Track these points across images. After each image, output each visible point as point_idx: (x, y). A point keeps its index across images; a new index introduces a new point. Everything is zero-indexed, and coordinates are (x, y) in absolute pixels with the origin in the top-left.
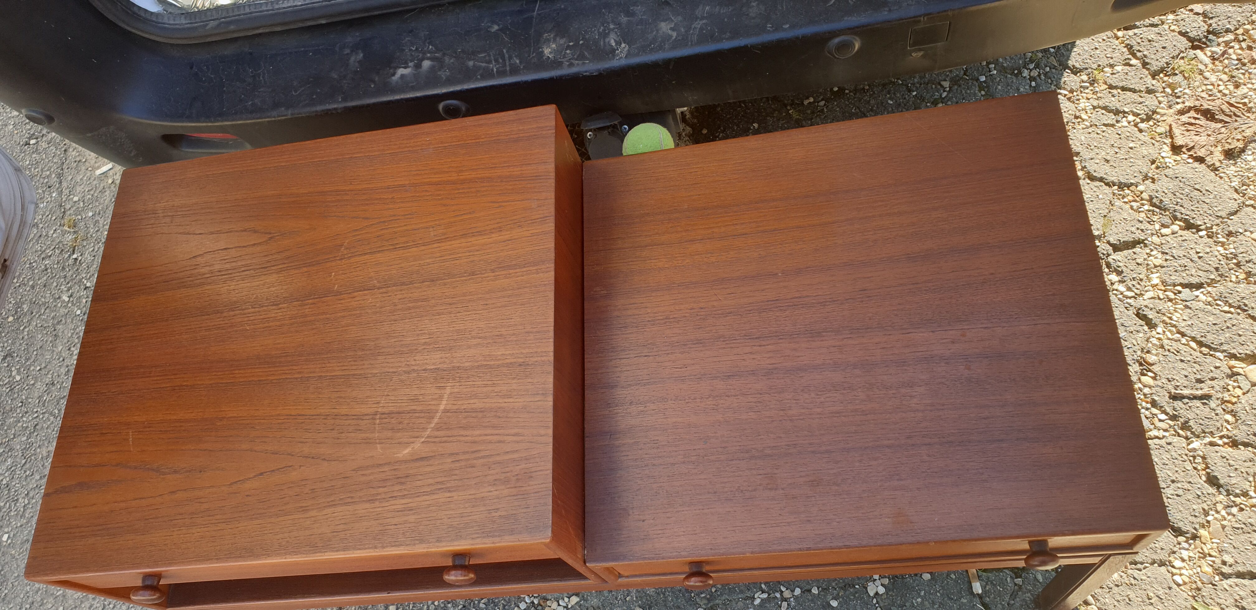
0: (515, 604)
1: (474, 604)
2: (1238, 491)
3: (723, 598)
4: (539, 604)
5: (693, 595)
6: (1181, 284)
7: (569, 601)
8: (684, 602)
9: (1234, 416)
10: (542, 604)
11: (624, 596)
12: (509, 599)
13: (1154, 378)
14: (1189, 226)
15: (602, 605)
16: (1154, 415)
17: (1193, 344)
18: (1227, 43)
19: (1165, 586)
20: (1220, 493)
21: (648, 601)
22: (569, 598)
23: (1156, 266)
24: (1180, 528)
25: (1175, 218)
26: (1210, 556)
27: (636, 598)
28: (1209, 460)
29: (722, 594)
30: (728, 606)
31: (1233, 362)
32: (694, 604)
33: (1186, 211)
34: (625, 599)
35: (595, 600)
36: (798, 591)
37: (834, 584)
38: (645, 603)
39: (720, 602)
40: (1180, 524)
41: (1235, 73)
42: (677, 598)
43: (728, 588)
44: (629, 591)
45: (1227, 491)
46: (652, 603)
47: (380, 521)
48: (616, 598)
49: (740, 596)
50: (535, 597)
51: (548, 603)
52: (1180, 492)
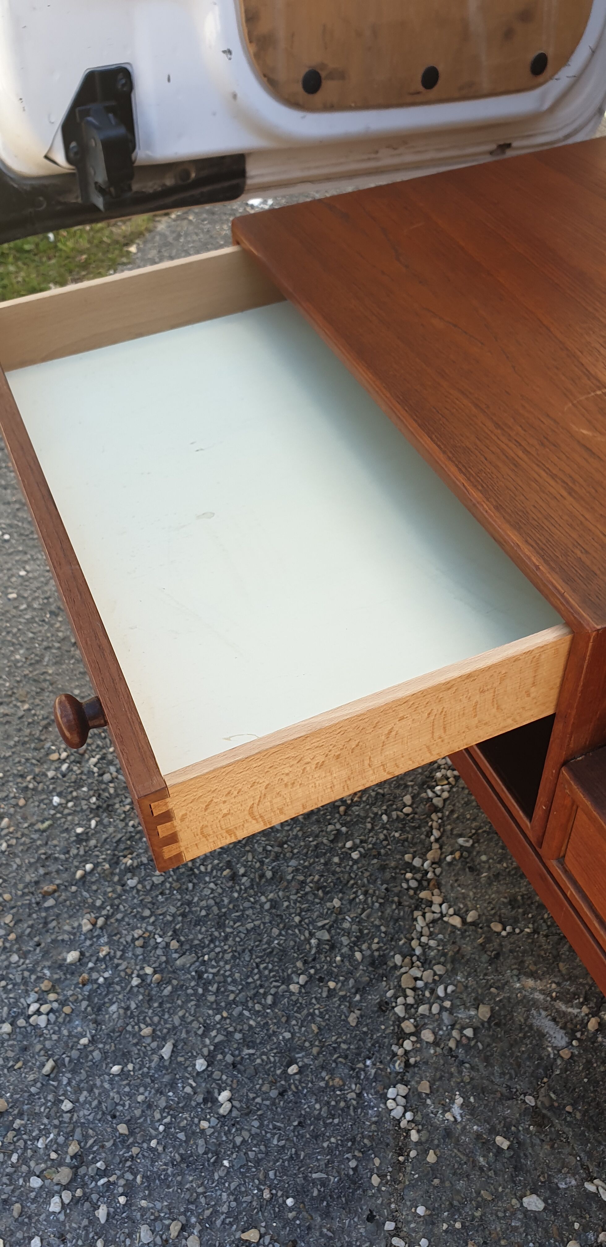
0: (415, 852)
1: (392, 805)
3: (566, 1129)
4: (429, 881)
5: (545, 1080)
7: (451, 915)
8: (530, 1070)
10: (432, 884)
11: (494, 983)
12: (416, 843)
15: (468, 960)
21: (505, 1019)
22: (455, 914)
27: (500, 1001)
29: (569, 1124)
30: (558, 1141)
32: (535, 1089)
34: (491, 987)
35: (469, 948)
38: (500, 1015)
39: (558, 1127)
42: (530, 1058)
43: (583, 1132)
44: (503, 988)
46: (505, 1024)
47: (478, 442)
48: (485, 975)
49: (582, 1155)
50: (434, 872)
51: (436, 891)
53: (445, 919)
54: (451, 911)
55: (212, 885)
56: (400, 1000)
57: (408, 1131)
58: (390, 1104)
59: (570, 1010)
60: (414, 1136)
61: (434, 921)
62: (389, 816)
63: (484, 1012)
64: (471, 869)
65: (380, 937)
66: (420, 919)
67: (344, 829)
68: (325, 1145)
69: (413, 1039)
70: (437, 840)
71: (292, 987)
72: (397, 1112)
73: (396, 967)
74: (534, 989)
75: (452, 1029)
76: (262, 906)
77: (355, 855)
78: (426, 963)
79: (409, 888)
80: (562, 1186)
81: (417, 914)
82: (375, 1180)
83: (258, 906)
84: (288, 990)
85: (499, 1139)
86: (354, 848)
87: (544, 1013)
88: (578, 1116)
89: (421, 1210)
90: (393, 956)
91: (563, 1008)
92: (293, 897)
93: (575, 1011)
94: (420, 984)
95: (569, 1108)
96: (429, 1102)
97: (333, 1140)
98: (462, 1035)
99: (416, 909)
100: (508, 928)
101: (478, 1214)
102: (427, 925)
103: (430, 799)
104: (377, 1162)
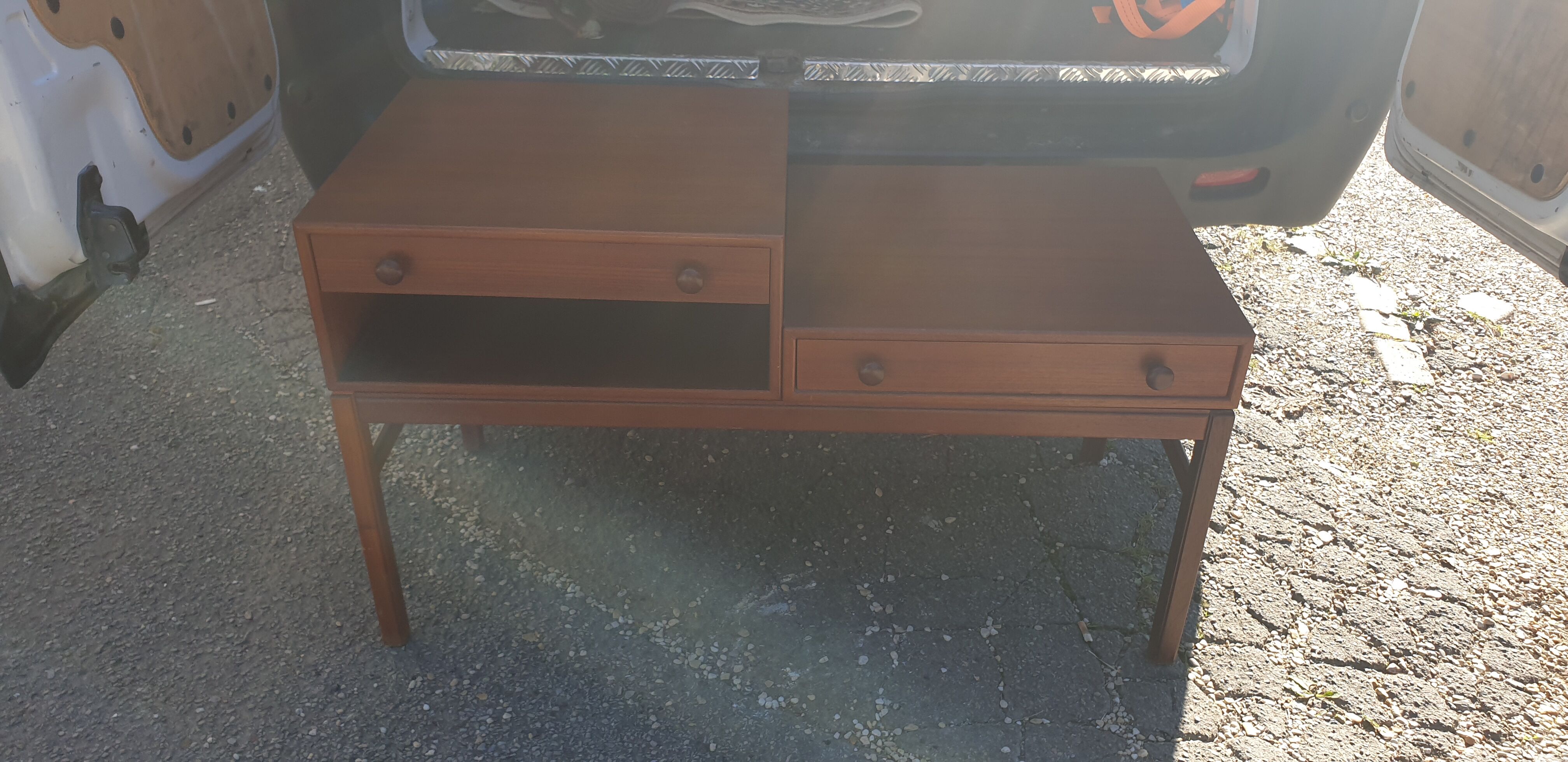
0: (606, 622)
2: (1320, 606)
4: (634, 624)
6: (1258, 476)
7: (667, 623)
8: (791, 629)
9: (1311, 560)
10: (637, 624)
11: (728, 622)
12: (600, 619)
13: (1242, 527)
14: (1261, 446)
16: (1242, 549)
17: (1273, 512)
18: (1280, 355)
19: (1263, 660)
20: (1304, 606)
21: (754, 626)
22: (668, 621)
23: (1236, 464)
24: (1272, 624)
25: (1250, 440)
26: (1300, 647)
27: (741, 623)
28: (1293, 583)
31: (1306, 527)
33: (1259, 436)
34: (729, 624)
36: (910, 629)
37: (947, 626)
38: (750, 628)
40: (1272, 621)
41: (1288, 372)
42: (784, 626)
44: (734, 619)
45: (1311, 605)
46: (757, 628)
50: (629, 619)
51: (644, 624)
52: (1270, 599)
53: (667, 627)
54: (665, 622)
55: (534, 749)
56: (705, 673)
57: (790, 703)
58: (768, 705)
59: (769, 595)
60: (795, 700)
61: (664, 634)
62: (569, 623)
63: (744, 633)
64: (643, 599)
65: (655, 665)
66: (657, 640)
67: (557, 652)
68: (772, 748)
69: (734, 677)
70: (607, 608)
71: (654, 726)
72: (775, 704)
73: (681, 666)
74: (746, 604)
75: (743, 654)
76: (577, 722)
77: (583, 653)
78: (691, 650)
79: (630, 636)
80: (861, 645)
81: (652, 640)
82: (808, 732)
83: (576, 725)
84: (655, 730)
85: (821, 661)
86: (577, 652)
87: (763, 607)
88: (830, 619)
89: (837, 717)
90: (673, 663)
91: (766, 597)
92: (587, 700)
93: (772, 592)
94: (701, 658)
95: (824, 622)
96: (779, 686)
97: (772, 742)
98: (750, 651)
99: (649, 638)
100: (698, 599)
101: (854, 689)
102: (664, 638)
103: (574, 598)
104: (798, 726)
